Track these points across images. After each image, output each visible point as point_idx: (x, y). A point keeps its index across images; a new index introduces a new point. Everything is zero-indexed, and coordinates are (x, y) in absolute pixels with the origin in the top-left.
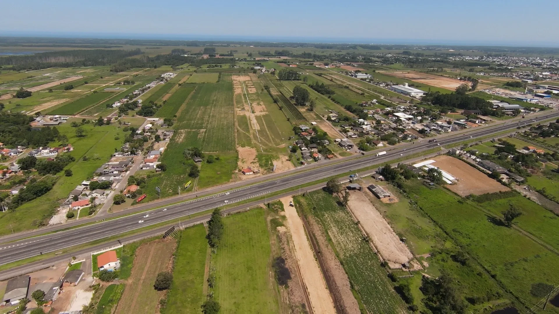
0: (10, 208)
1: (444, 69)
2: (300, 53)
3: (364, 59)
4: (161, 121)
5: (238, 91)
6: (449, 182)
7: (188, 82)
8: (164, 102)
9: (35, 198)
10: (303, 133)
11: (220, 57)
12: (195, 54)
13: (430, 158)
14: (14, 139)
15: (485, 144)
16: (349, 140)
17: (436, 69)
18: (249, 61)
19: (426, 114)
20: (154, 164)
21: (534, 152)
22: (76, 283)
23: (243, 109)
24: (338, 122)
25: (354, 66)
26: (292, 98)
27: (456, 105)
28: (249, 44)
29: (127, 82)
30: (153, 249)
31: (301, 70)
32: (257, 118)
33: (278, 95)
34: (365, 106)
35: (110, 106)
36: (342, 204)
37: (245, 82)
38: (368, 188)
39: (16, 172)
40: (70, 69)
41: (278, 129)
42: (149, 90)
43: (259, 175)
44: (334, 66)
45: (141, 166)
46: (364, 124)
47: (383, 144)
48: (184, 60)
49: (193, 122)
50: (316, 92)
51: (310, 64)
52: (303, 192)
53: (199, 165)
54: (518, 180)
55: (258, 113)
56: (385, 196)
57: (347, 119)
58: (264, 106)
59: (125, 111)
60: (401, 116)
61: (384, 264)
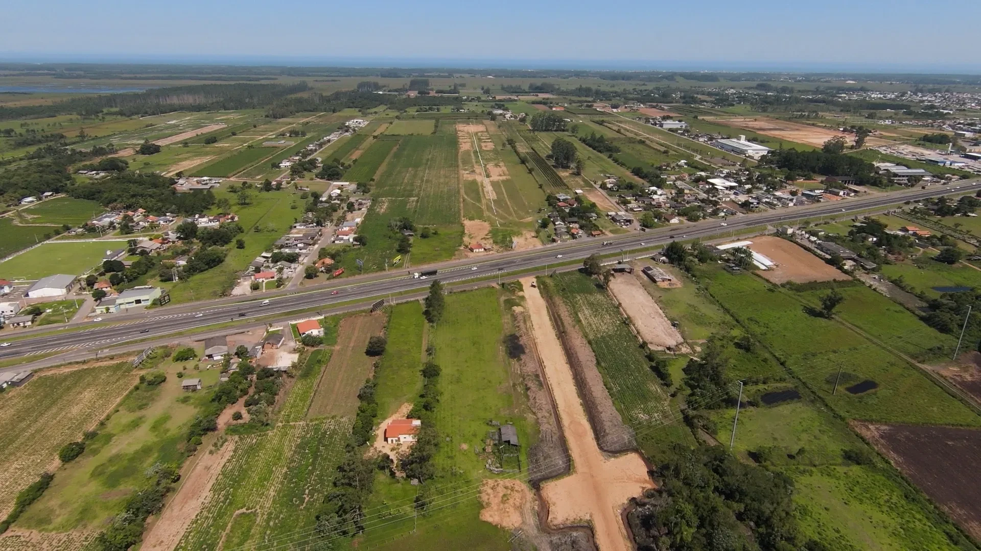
0: (180, 278)
1: (820, 114)
2: (573, 87)
3: (684, 98)
4: (353, 186)
5: (465, 146)
6: (763, 268)
7: (387, 133)
8: (355, 161)
9: (207, 269)
10: (559, 204)
11: (436, 95)
12: (396, 91)
13: (745, 239)
14: (160, 204)
15: (842, 223)
16: (627, 214)
17: (806, 114)
18: (484, 101)
19: (760, 182)
20: (351, 238)
21: (915, 234)
22: (279, 346)
23: (474, 171)
24: (618, 191)
25: (663, 109)
26: (549, 157)
27: (817, 169)
28: (485, 73)
29: (294, 133)
30: (360, 321)
31: (571, 115)
32: (494, 184)
33: (527, 153)
34: (665, 170)
35: (276, 166)
36: (602, 287)
37: (476, 134)
38: (644, 271)
39: (174, 242)
40: (204, 113)
41: (523, 198)
42: (329, 144)
43: (491, 252)
44: (629, 109)
45: (332, 239)
46: (655, 193)
47: (679, 220)
48: (380, 100)
49: (398, 188)
50: (591, 149)
51: (587, 106)
52: (550, 273)
53: (412, 240)
54: (868, 267)
55: (495, 178)
56: (664, 280)
57: (630, 187)
58: (504, 169)
59: (299, 172)
60: (719, 183)
61: (644, 345)
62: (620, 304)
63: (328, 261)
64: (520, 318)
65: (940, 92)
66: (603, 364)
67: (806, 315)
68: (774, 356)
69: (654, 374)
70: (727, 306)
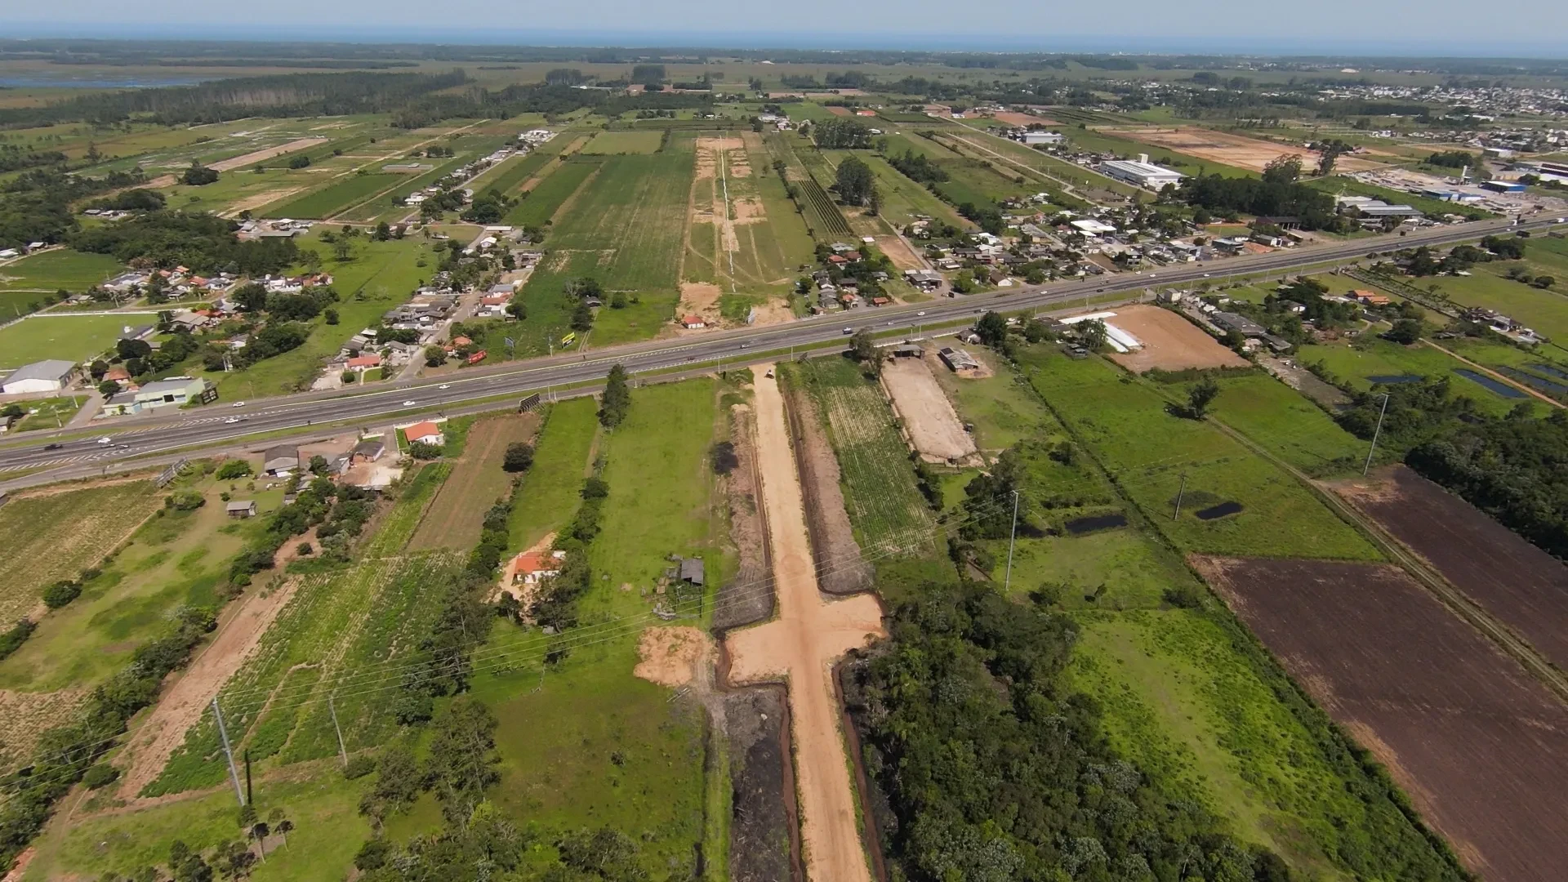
0: (236, 366)
1: (1281, 121)
2: (896, 80)
3: (1071, 95)
4: (518, 232)
5: (704, 172)
6: (1121, 349)
7: (582, 152)
8: (525, 195)
9: (277, 354)
10: (833, 258)
11: (673, 91)
12: (608, 84)
13: (1106, 310)
14: (211, 259)
15: (1260, 286)
16: (935, 272)
17: (1260, 121)
18: (750, 101)
19: (1152, 225)
20: (502, 309)
21: (1366, 301)
22: (375, 458)
23: (711, 210)
24: (929, 238)
25: (1034, 114)
26: (834, 188)
27: (1246, 205)
28: (758, 55)
29: (435, 151)
30: (501, 425)
31: (885, 123)
32: (740, 231)
33: (802, 182)
34: (1012, 207)
35: (400, 201)
36: (872, 377)
37: (728, 152)
38: (940, 355)
39: (229, 315)
40: (293, 120)
41: (781, 251)
42: (488, 169)
43: (715, 328)
44: (978, 115)
45: (475, 311)
46: (985, 241)
47: (1013, 282)
48: (581, 100)
49: (588, 235)
50: (904, 176)
51: (914, 109)
52: (798, 358)
53: (595, 311)
54: (1278, 348)
55: (742, 220)
56: (966, 367)
57: (949, 232)
58: (760, 206)
59: (434, 211)
60: (1088, 226)
61: (914, 456)
62: (893, 400)
63: (463, 341)
64: (741, 419)
65: (1485, 88)
66: (850, 482)
67: (1168, 415)
68: (1104, 470)
69: (921, 494)
70: (1053, 403)
